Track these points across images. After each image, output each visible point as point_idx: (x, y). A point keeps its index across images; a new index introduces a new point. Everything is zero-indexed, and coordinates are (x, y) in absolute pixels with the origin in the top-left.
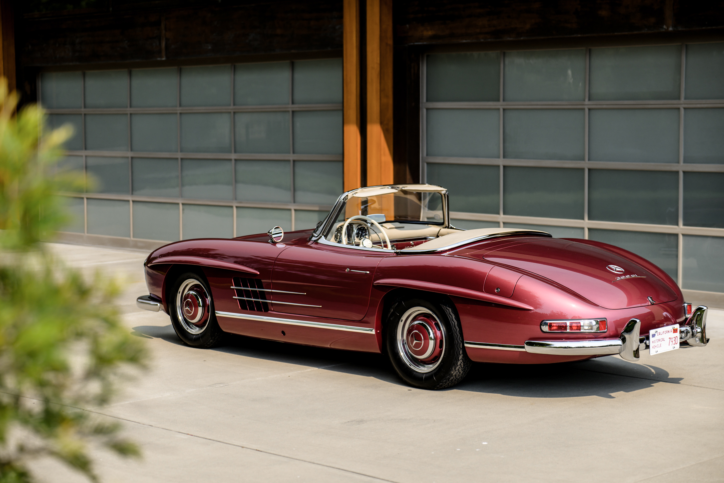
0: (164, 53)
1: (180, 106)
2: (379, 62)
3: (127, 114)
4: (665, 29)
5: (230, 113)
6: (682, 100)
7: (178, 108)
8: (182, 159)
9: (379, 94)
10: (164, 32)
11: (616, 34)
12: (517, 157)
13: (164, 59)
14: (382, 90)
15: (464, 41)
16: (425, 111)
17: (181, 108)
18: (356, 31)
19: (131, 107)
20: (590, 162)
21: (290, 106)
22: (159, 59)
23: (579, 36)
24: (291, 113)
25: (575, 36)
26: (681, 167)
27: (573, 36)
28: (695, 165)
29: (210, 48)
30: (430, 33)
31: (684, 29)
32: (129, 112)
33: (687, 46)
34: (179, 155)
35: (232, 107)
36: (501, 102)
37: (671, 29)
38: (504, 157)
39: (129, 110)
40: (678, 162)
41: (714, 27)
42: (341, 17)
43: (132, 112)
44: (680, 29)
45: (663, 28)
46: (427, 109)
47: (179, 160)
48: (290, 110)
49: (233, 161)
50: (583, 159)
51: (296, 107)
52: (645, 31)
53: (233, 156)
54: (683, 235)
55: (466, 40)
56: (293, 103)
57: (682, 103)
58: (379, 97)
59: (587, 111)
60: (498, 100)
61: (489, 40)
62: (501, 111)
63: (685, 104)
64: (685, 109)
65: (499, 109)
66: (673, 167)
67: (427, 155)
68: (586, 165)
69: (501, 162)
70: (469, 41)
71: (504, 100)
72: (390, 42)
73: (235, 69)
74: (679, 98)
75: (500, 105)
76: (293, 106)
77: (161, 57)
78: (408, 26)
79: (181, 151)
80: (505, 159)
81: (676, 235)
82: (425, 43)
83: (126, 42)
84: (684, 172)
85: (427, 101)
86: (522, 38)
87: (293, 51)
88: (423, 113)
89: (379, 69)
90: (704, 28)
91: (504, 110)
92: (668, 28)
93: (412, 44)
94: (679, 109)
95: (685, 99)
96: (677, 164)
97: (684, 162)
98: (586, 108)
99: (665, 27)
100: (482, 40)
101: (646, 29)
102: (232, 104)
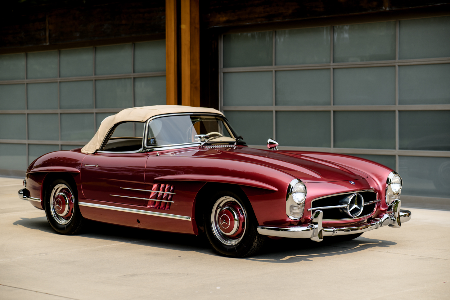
0: (48, 40)
1: (60, 77)
2: (189, 40)
3: (24, 84)
4: (384, 9)
5: (92, 80)
6: (397, 60)
7: (58, 78)
8: (61, 114)
9: (189, 62)
10: (48, 25)
11: (350, 14)
12: (285, 104)
13: (48, 44)
14: (192, 60)
15: (247, 24)
16: (222, 74)
17: (60, 78)
18: (174, 19)
19: (27, 78)
20: (335, 106)
21: (132, 74)
22: (44, 44)
23: (325, 16)
24: (133, 79)
25: (323, 16)
26: (397, 107)
27: (321, 17)
28: (406, 105)
29: (78, 35)
30: (224, 19)
31: (396, 9)
32: (26, 83)
33: (400, 21)
34: (59, 111)
35: (94, 76)
36: (274, 66)
37: (388, 9)
38: (276, 105)
39: (26, 81)
40: (395, 104)
41: (417, 7)
42: (164, 11)
43: (27, 82)
44: (394, 9)
45: (382, 9)
46: (224, 73)
47: (59, 114)
48: (132, 77)
49: (95, 114)
50: (330, 104)
51: (136, 75)
52: (370, 11)
53: (95, 111)
54: (399, 156)
55: (248, 22)
56: (134, 72)
57: (397, 62)
58: (189, 65)
59: (332, 70)
60: (272, 65)
61: (264, 22)
62: (274, 72)
63: (399, 63)
64: (399, 66)
65: (272, 71)
66: (392, 108)
67: (224, 105)
68: (332, 108)
69: (274, 108)
70: (250, 23)
71: (275, 65)
72: (198, 26)
73: (95, 50)
74: (395, 59)
75: (273, 68)
76: (134, 74)
77: (46, 43)
78: (209, 14)
79: (60, 108)
80: (277, 106)
81: (394, 156)
82: (221, 26)
83: (23, 33)
84: (399, 111)
85: (224, 67)
86: (286, 20)
87: (133, 35)
88: (221, 76)
89: (189, 45)
90: (410, 8)
91: (276, 71)
92: (386, 8)
93: (212, 27)
94: (395, 66)
95: (399, 59)
96: (394, 106)
97: (399, 104)
98: (331, 68)
99: (383, 8)
100: (260, 22)
101: (371, 10)
102: (94, 74)
